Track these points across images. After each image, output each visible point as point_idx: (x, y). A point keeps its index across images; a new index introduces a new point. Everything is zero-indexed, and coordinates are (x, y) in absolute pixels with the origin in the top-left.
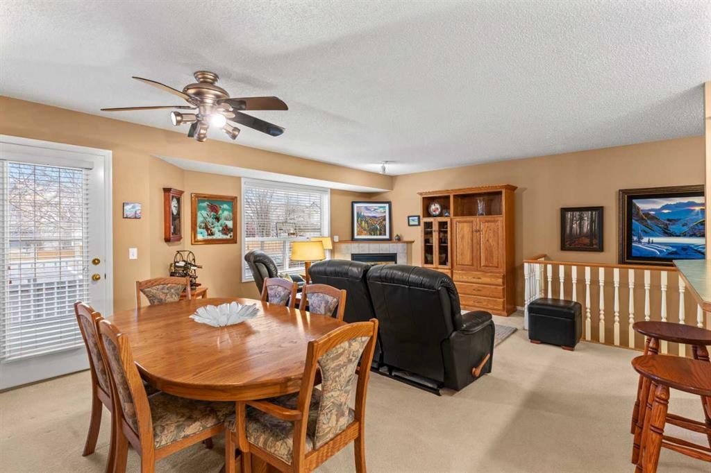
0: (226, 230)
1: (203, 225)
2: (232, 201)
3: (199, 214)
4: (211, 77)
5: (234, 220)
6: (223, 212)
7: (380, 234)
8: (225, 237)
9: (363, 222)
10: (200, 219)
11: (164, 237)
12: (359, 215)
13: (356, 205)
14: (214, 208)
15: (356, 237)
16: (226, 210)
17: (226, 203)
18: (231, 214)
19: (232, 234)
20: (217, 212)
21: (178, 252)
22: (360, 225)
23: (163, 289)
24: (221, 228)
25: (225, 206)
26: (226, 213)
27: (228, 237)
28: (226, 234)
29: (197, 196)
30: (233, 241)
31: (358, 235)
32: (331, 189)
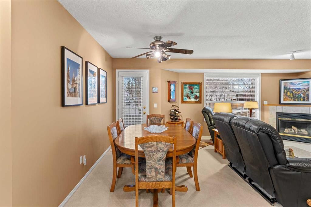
0: (196, 97)
1: (186, 95)
2: (199, 85)
3: (184, 91)
4: (159, 38)
5: (200, 92)
6: (195, 89)
7: (304, 100)
8: (196, 100)
9: (289, 92)
10: (185, 93)
11: (167, 100)
12: (285, 88)
13: (283, 82)
14: (191, 88)
15: (282, 102)
16: (196, 88)
17: (196, 85)
18: (199, 90)
19: (199, 99)
20: (192, 89)
21: (173, 106)
22: (286, 94)
23: (155, 118)
24: (194, 97)
25: (196, 87)
26: (196, 90)
27: (197, 100)
28: (196, 99)
29: (183, 83)
30: (200, 102)
31: (284, 100)
32: (261, 73)
